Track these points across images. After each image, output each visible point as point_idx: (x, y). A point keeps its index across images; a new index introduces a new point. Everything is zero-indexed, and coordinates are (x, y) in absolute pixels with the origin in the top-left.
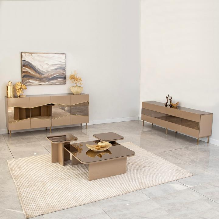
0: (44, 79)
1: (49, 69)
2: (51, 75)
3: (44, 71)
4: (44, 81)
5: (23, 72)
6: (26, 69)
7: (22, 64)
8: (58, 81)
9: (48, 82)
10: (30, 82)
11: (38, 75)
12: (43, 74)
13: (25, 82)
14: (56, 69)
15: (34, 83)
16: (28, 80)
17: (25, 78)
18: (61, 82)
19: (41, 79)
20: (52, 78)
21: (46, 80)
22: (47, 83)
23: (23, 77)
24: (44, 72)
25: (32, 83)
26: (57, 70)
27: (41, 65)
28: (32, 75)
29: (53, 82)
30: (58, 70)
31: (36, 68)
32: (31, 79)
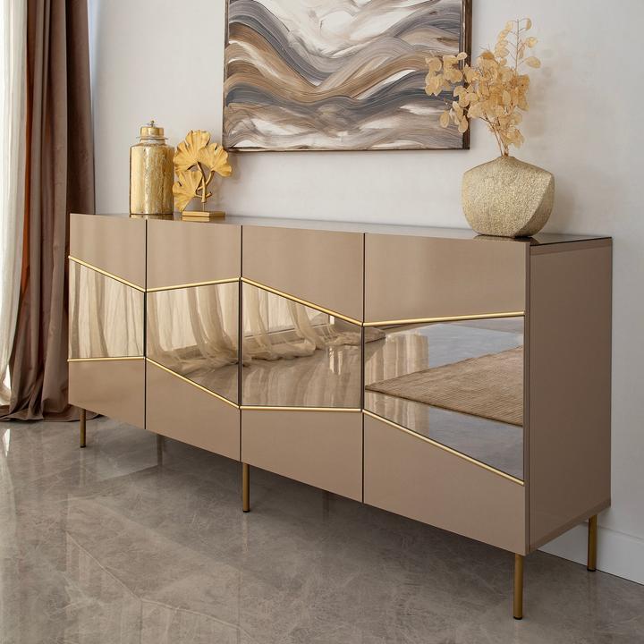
0: (327, 112)
1: (356, 36)
2: (370, 79)
3: (327, 49)
4: (323, 127)
5: (230, 70)
6: (242, 52)
7: (227, 20)
8: (408, 123)
9: (345, 134)
10: (255, 131)
11: (294, 84)
12: (324, 76)
13: (233, 132)
14: (401, 31)
15: (277, 136)
16: (250, 115)
17: (235, 106)
18: (431, 132)
19: (308, 113)
20: (371, 99)
21: (338, 115)
22: (343, 138)
23: (228, 100)
24: (328, 58)
25: (267, 136)
26: (407, 38)
27: (313, 14)
28: (269, 82)
29: (375, 132)
30: (414, 39)
31: (290, 37)
32: (264, 110)
